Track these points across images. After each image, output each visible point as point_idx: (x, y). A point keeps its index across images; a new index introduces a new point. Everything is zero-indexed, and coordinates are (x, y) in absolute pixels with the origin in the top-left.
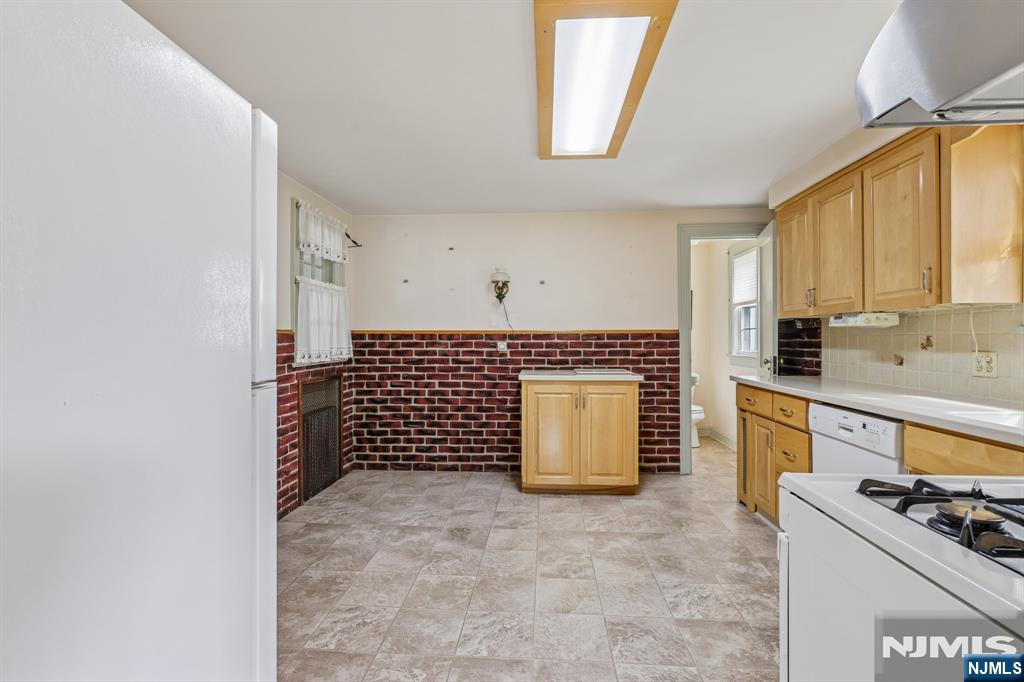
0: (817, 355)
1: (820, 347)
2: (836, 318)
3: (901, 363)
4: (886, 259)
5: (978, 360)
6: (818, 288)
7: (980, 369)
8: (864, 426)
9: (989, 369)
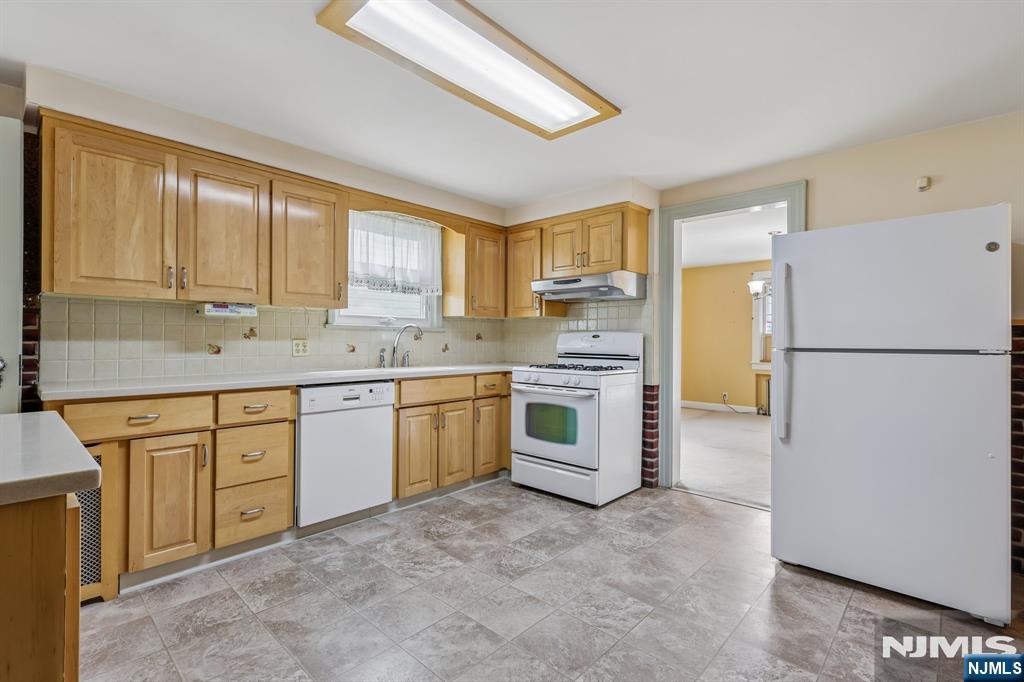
2: (216, 306)
3: (217, 352)
5: (298, 345)
6: (190, 269)
7: (298, 351)
8: (371, 391)
9: (304, 351)
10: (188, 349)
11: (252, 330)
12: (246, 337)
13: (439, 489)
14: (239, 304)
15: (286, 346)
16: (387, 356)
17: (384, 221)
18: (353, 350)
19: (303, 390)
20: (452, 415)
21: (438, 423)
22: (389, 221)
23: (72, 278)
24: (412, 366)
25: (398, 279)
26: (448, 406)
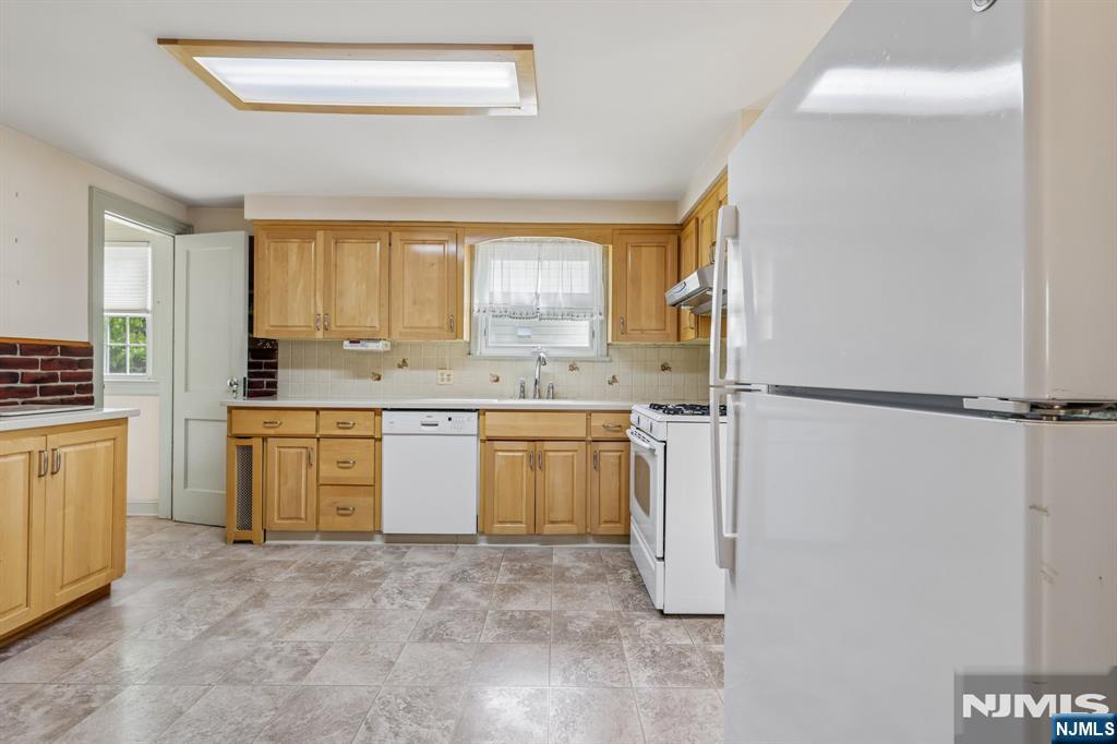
0: (273, 375)
1: (276, 368)
2: (351, 342)
3: (379, 379)
4: (415, 303)
5: (442, 374)
6: (332, 314)
7: (443, 380)
8: (450, 419)
9: (449, 380)
10: (359, 376)
11: (404, 361)
12: (400, 367)
13: (534, 535)
14: (369, 340)
15: (435, 375)
16: (530, 386)
17: (529, 246)
18: (497, 380)
19: (384, 413)
20: (556, 456)
21: (536, 462)
22: (535, 246)
23: (267, 328)
24: (559, 398)
25: (543, 305)
26: (548, 445)
